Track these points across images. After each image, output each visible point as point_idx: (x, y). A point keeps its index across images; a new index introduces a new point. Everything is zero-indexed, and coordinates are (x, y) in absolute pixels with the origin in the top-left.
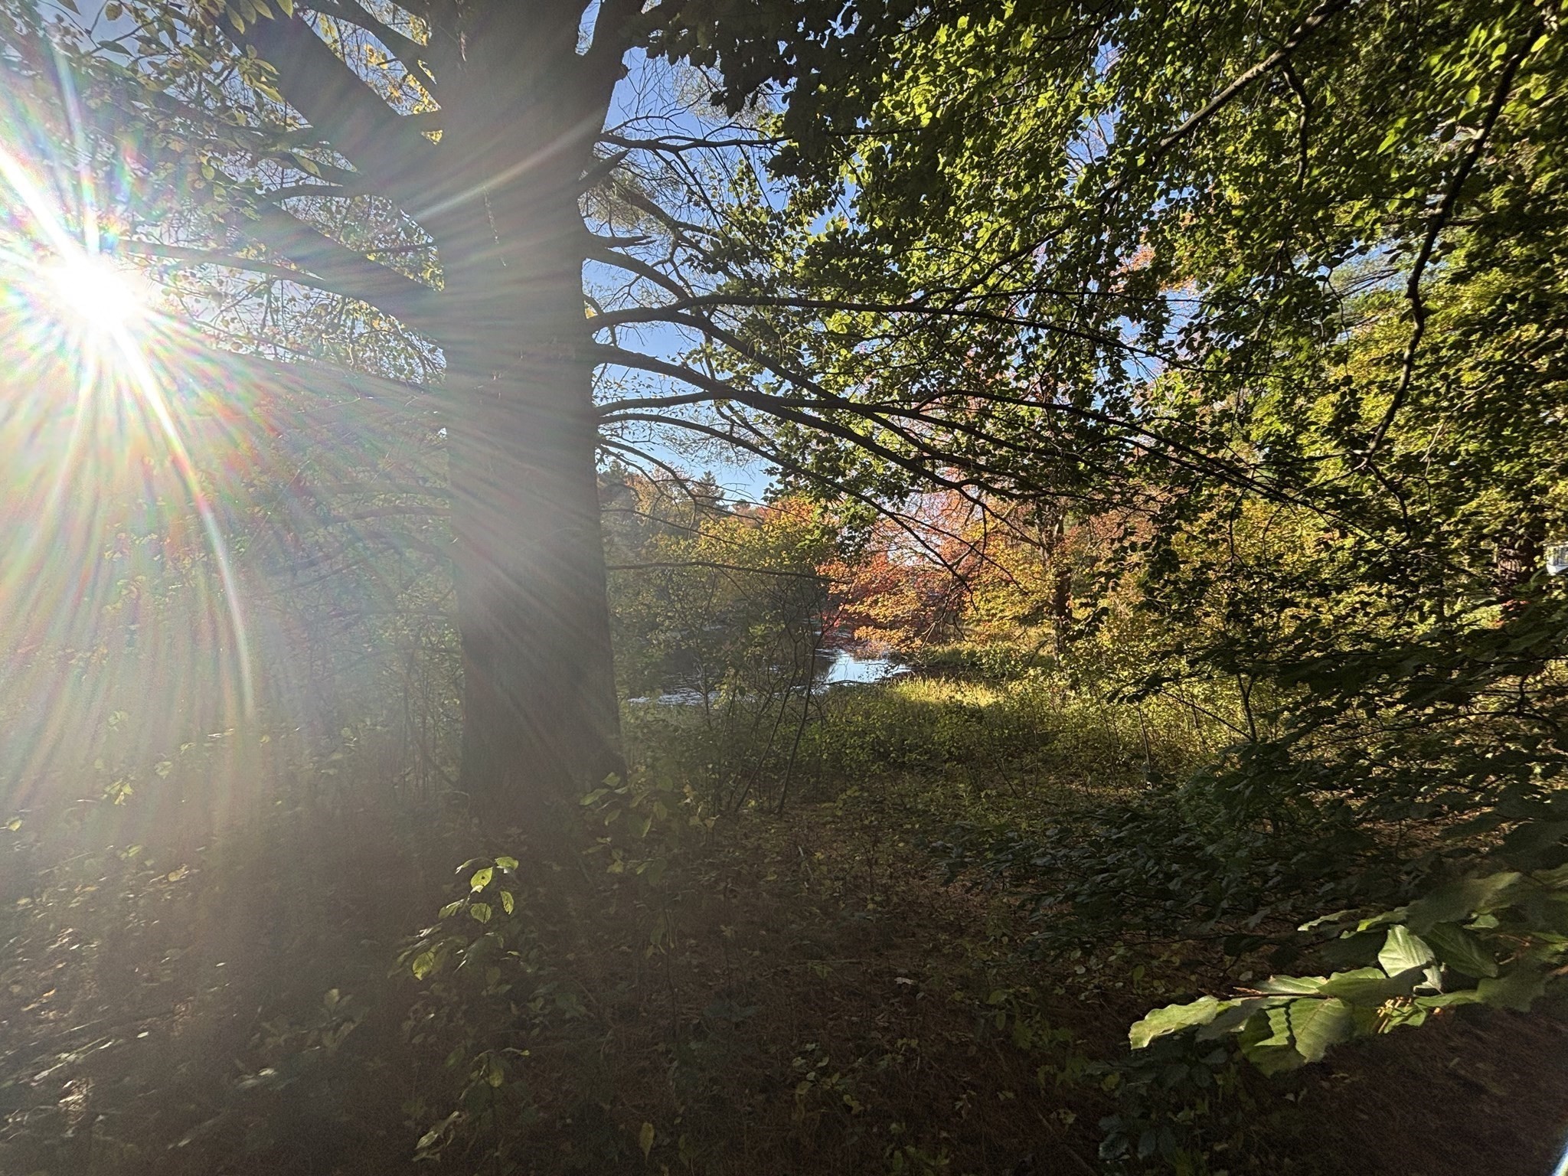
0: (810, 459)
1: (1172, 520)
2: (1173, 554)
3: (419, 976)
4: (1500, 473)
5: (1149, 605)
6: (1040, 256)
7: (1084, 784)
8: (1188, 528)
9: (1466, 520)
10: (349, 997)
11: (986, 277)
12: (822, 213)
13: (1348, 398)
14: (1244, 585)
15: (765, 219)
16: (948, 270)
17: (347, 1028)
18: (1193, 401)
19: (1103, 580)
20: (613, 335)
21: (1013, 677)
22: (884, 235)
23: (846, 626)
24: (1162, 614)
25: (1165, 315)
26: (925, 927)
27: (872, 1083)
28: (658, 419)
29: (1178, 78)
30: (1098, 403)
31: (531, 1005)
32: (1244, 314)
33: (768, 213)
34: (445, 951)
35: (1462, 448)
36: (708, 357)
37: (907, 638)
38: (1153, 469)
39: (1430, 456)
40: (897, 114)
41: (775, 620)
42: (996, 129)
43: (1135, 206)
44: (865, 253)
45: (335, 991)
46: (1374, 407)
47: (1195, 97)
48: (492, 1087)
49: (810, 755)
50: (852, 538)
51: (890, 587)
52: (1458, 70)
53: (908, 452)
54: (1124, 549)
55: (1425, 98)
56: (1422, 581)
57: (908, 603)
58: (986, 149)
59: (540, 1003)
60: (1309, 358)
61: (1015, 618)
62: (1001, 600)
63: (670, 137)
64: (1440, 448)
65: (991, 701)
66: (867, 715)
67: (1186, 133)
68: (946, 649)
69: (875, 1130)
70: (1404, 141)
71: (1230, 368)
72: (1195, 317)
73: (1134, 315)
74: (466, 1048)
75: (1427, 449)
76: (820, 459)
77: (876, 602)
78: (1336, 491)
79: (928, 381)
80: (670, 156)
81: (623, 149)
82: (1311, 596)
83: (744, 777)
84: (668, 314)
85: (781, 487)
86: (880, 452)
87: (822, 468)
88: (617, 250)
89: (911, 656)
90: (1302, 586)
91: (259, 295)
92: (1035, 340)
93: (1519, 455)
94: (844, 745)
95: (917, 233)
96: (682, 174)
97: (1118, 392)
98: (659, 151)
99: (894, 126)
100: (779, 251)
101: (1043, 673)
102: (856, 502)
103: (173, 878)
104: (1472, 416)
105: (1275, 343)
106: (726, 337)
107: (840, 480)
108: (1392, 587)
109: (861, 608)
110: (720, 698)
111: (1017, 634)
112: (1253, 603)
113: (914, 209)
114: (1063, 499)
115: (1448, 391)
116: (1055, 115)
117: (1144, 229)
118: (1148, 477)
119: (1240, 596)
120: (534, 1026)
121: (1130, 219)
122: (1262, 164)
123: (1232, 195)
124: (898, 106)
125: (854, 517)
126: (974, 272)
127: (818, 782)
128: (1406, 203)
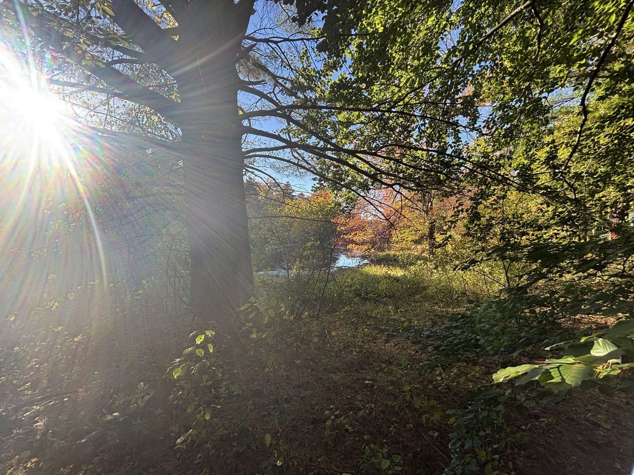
0: (331, 175)
1: (478, 199)
2: (479, 213)
3: (175, 377)
4: (614, 180)
5: (468, 234)
6: (426, 90)
7: (439, 307)
8: (485, 203)
9: (599, 199)
10: (148, 385)
11: (404, 98)
12: (337, 70)
13: (553, 149)
14: (507, 226)
15: (313, 73)
16: (388, 95)
17: (147, 398)
18: (489, 150)
19: (450, 224)
20: (250, 123)
21: (412, 264)
22: (363, 80)
23: (343, 244)
24: (473, 238)
25: (478, 115)
26: (376, 362)
27: (356, 421)
28: (268, 157)
29: (486, 13)
30: (449, 152)
31: (220, 390)
32: (511, 114)
33: (314, 71)
34: (186, 367)
35: (599, 170)
36: (289, 132)
37: (369, 249)
38: (471, 179)
39: (586, 173)
40: (369, 28)
41: (316, 240)
42: (410, 34)
43: (466, 68)
44: (355, 88)
45: (142, 383)
46: (563, 154)
47: (493, 22)
48: (205, 420)
49: (329, 295)
50: (347, 207)
51: (362, 228)
52: (607, 7)
53: (371, 171)
54: (459, 211)
55: (591, 20)
56: (580, 225)
57: (369, 235)
58: (406, 43)
59: (224, 389)
60: (538, 132)
61: (412, 241)
62: (407, 234)
63: (274, 37)
64: (590, 170)
65: (402, 274)
66: (352, 279)
67: (489, 36)
68: (384, 254)
69: (357, 439)
70: (581, 38)
71: (505, 136)
72: (490, 115)
73: (465, 114)
74: (195, 405)
75: (585, 170)
76: (335, 174)
77: (356, 234)
78: (546, 188)
79: (379, 142)
80: (274, 46)
81: (255, 43)
82: (534, 231)
83: (303, 303)
84: (272, 113)
85: (318, 186)
86: (359, 171)
87: (336, 178)
88: (251, 86)
89: (370, 256)
90: (531, 226)
91: (104, 105)
92: (424, 125)
93: (622, 173)
94: (343, 291)
95: (376, 78)
96: (279, 53)
97: (458, 147)
98: (270, 43)
99: (367, 33)
100: (319, 87)
101: (424, 263)
102: (349, 192)
103: (76, 340)
104: (604, 157)
105: (523, 126)
106: (297, 123)
107: (343, 183)
108: (568, 227)
109: (350, 237)
110: (294, 272)
111: (413, 247)
112: (511, 233)
113: (374, 68)
114: (433, 191)
115: (594, 146)
116: (435, 28)
117: (470, 78)
118: (469, 182)
119: (505, 231)
120: (221, 398)
121: (465, 74)
122: (520, 50)
123: (507, 63)
124: (369, 24)
125: (348, 198)
126: (399, 96)
127: (333, 305)
128: (581, 66)
